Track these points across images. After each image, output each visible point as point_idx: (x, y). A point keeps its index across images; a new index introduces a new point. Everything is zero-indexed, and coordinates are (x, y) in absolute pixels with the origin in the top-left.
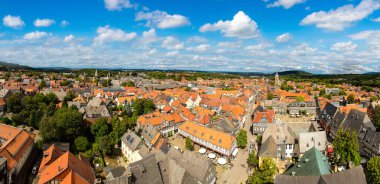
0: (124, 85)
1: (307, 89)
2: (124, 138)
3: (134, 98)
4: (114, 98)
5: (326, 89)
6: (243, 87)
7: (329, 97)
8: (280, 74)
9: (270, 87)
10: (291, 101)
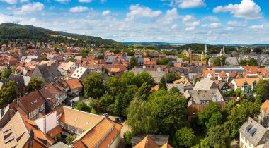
0: (243, 63)
2: (243, 130)
3: (257, 80)
4: (230, 80)
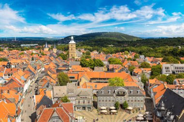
1: (127, 64)
5: (164, 65)
6: (9, 66)
7: (169, 80)
8: (77, 38)
9: (61, 63)
10: (100, 86)
